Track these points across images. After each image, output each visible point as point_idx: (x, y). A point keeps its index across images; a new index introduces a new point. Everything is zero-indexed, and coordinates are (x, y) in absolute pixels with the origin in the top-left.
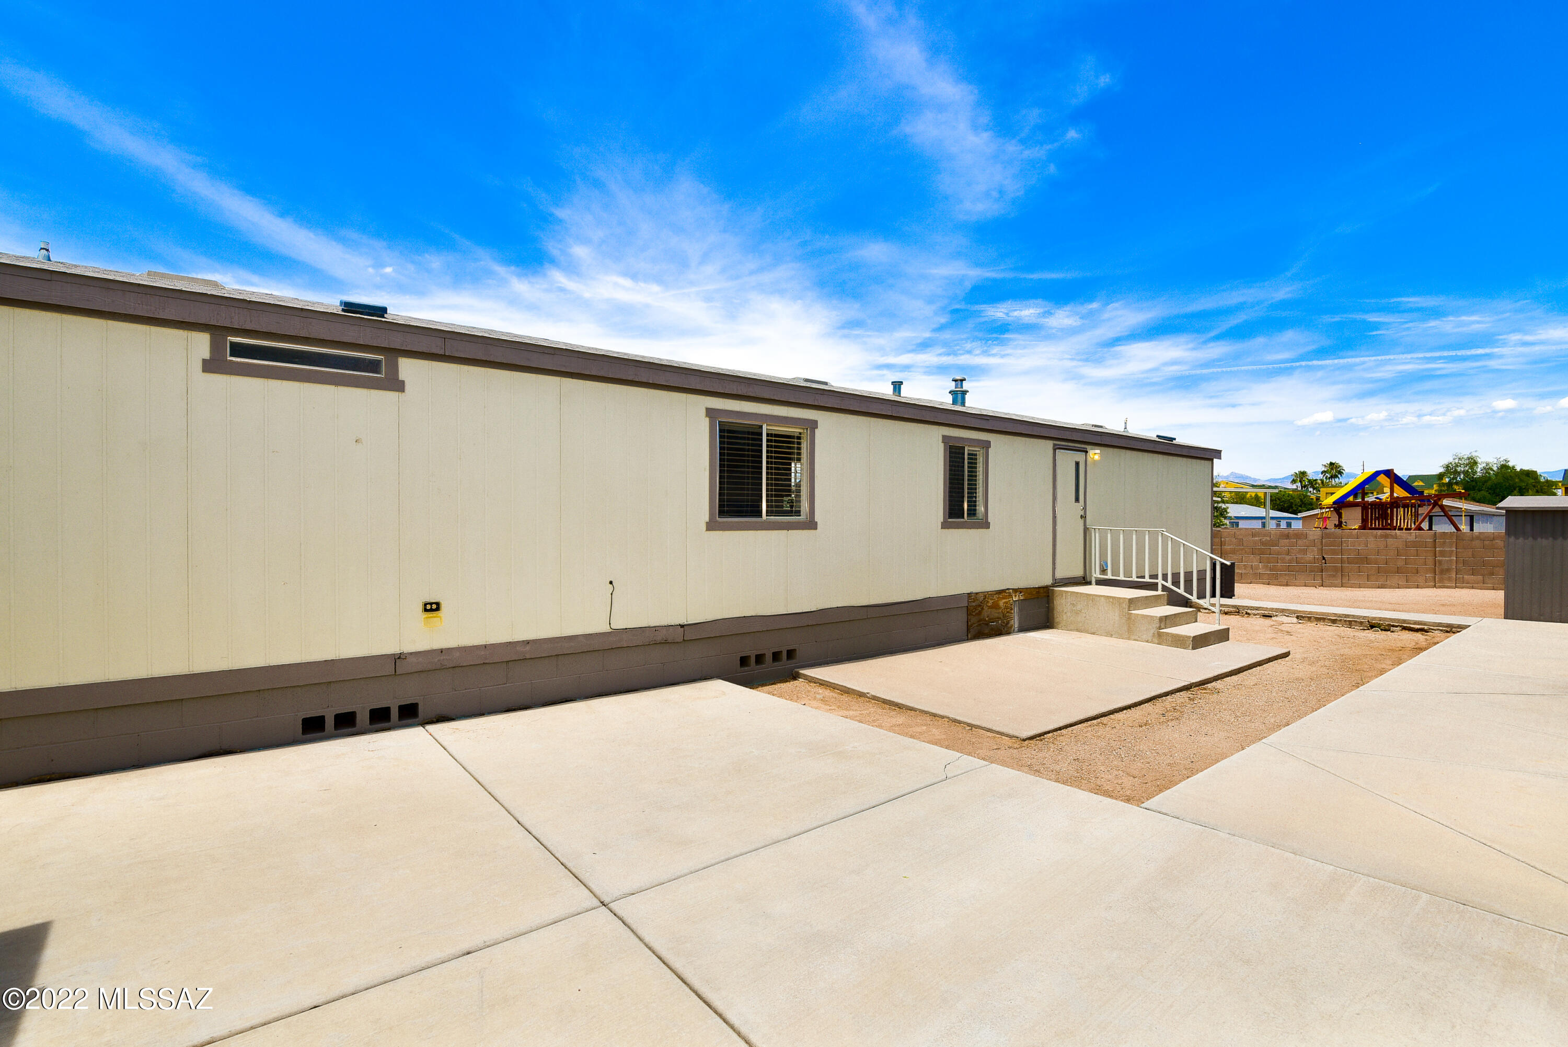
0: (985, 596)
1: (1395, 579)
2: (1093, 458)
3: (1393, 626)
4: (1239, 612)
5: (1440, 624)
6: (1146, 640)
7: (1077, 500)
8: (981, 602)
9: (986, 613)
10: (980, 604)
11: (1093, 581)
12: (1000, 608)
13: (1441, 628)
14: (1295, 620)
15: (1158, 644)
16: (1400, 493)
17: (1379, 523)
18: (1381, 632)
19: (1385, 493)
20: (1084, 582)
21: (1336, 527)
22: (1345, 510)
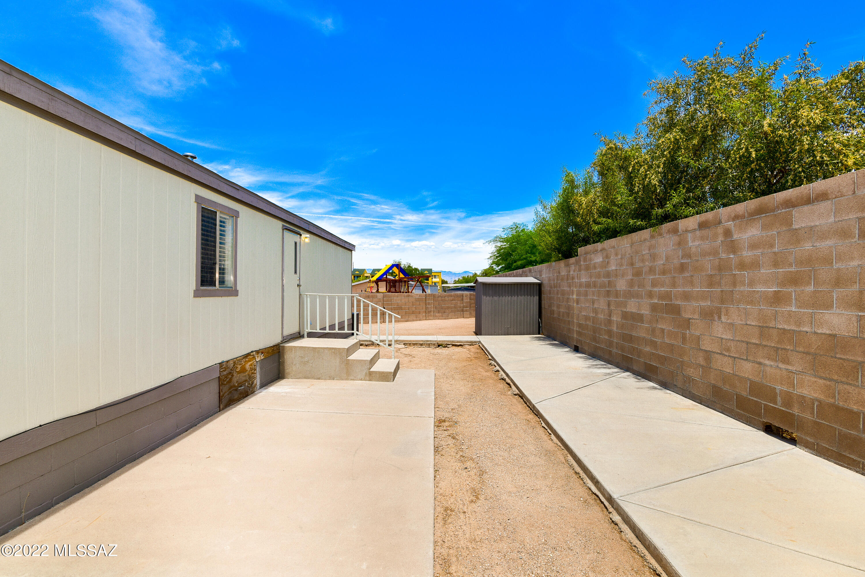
0: (235, 363)
1: (412, 317)
2: (304, 240)
3: (448, 344)
4: (373, 344)
5: (467, 342)
6: (360, 379)
7: (296, 272)
8: (231, 370)
9: (237, 378)
10: (230, 371)
11: (306, 335)
12: (247, 371)
13: (468, 344)
14: (403, 346)
15: (370, 380)
16: (402, 276)
17: (393, 289)
18: (443, 348)
19: (397, 275)
20: (299, 336)
21: (376, 291)
22: (379, 283)
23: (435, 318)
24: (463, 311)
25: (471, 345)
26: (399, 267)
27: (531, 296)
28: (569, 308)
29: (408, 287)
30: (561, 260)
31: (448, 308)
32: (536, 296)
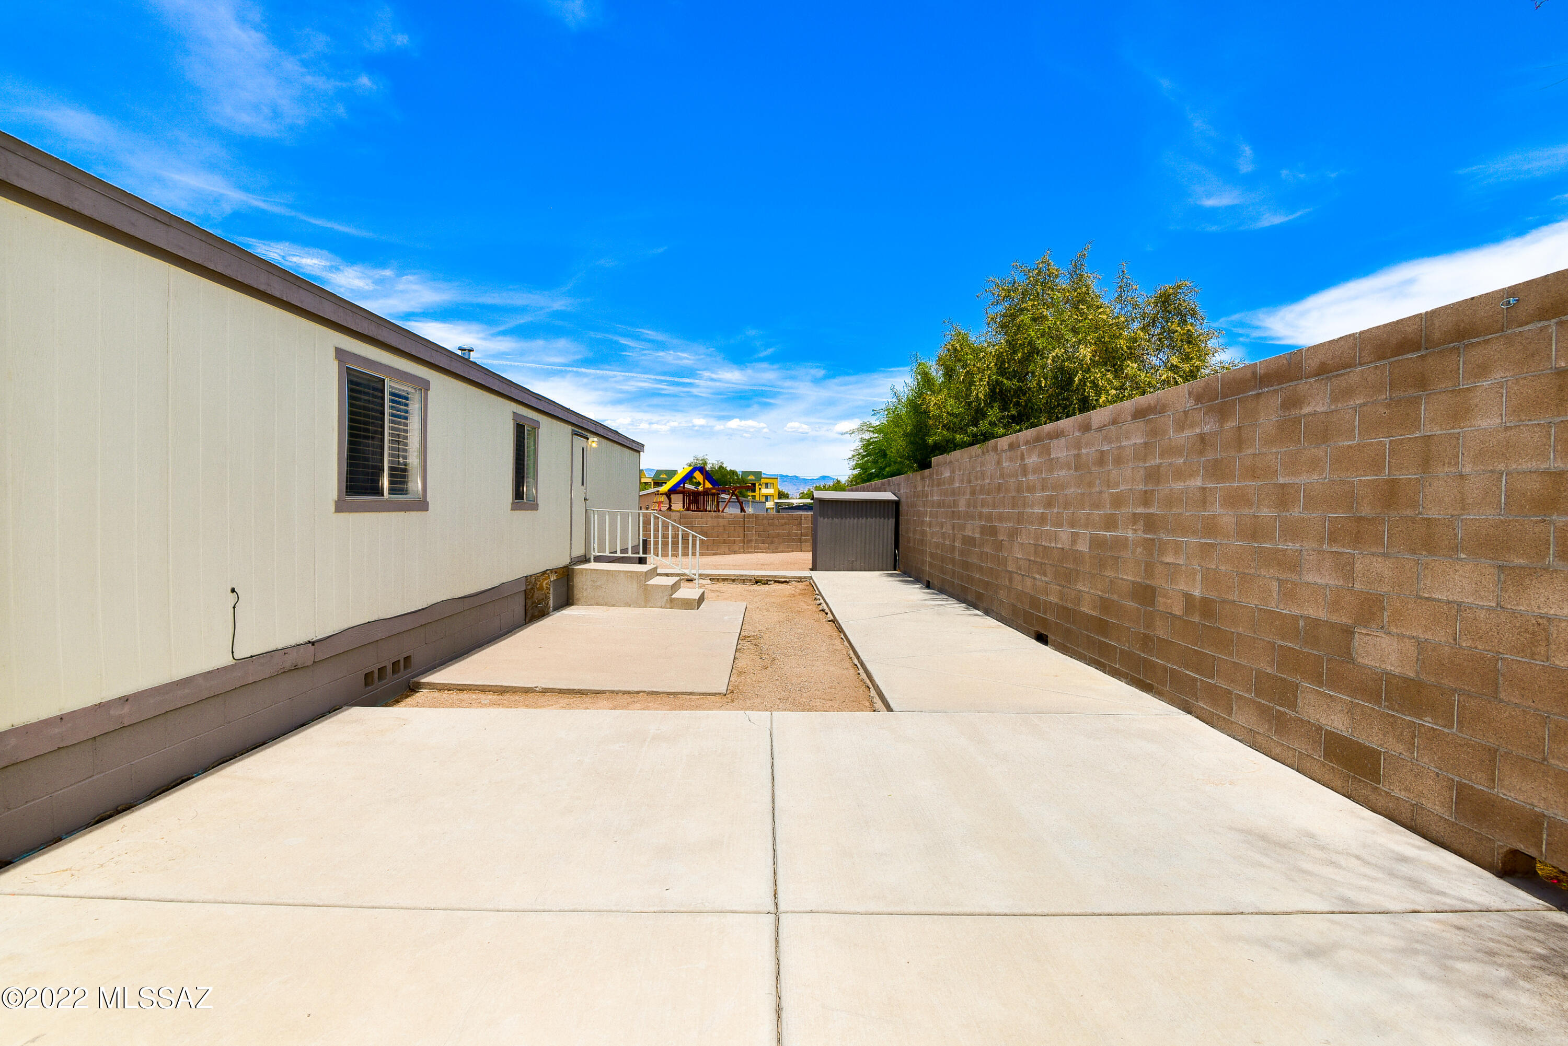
0: (536, 579)
1: (724, 548)
2: (592, 445)
3: (769, 581)
5: (795, 577)
6: (661, 606)
7: (583, 484)
8: (533, 585)
9: (537, 595)
11: (592, 559)
12: (544, 589)
13: (795, 580)
15: (671, 608)
16: (708, 485)
17: (693, 507)
18: (762, 586)
19: (700, 484)
20: (585, 559)
21: (668, 509)
22: (672, 496)
23: (757, 550)
24: (800, 541)
25: (799, 582)
26: (704, 471)
27: (885, 519)
28: (923, 533)
29: (718, 503)
30: (917, 471)
31: (778, 536)
32: (892, 518)
